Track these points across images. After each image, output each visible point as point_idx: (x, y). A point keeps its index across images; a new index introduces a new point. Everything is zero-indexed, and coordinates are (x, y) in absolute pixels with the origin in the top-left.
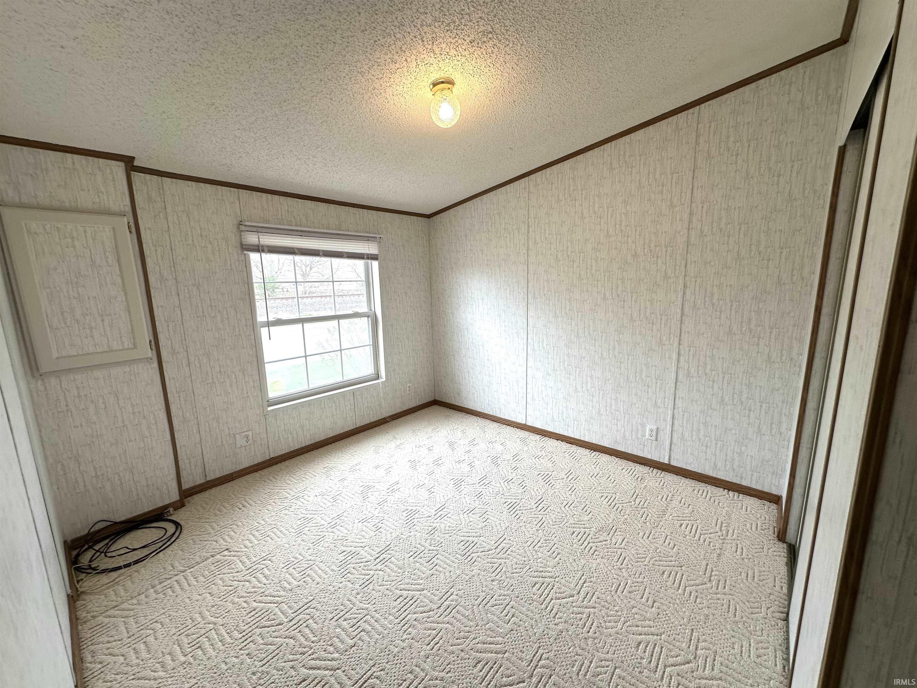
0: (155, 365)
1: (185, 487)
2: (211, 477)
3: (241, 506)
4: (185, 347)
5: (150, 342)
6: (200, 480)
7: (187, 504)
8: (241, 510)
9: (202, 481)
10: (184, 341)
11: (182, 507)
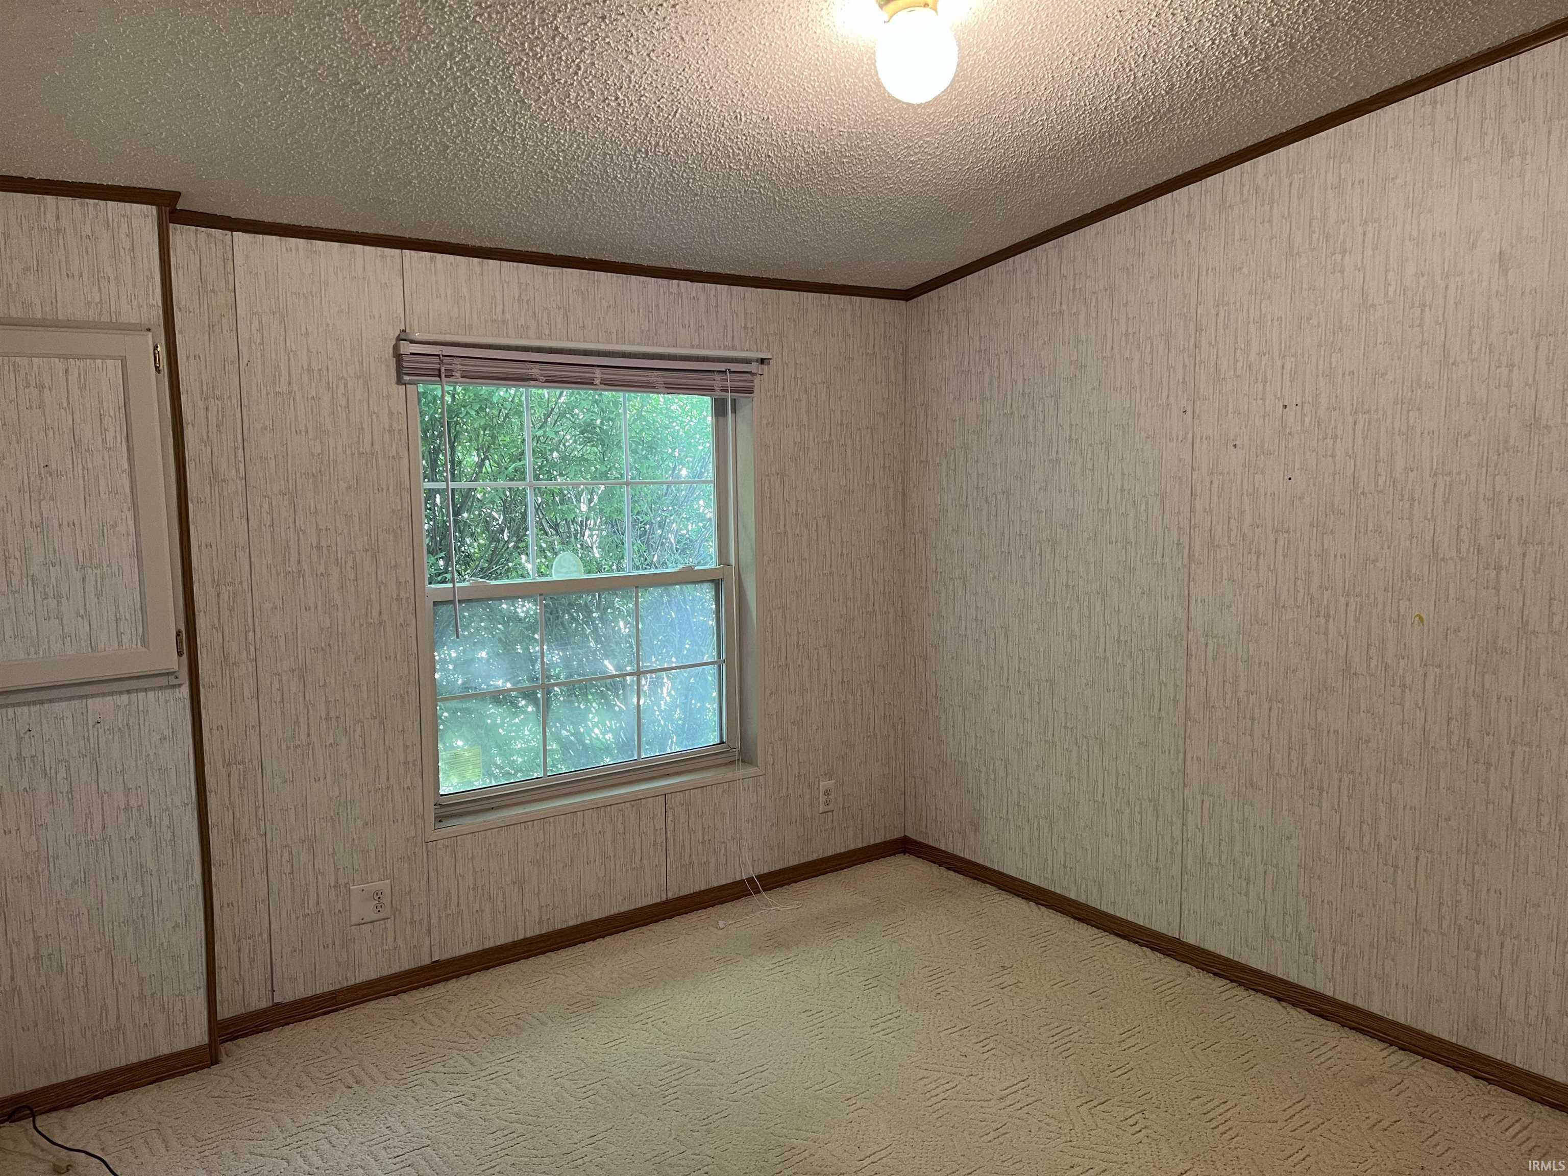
0: (184, 691)
1: (225, 1012)
2: (289, 993)
3: (351, 1081)
4: (252, 649)
5: (178, 634)
6: (258, 1001)
7: (224, 1058)
8: (352, 1091)
9: (264, 1004)
10: (251, 634)
11: (212, 1064)
